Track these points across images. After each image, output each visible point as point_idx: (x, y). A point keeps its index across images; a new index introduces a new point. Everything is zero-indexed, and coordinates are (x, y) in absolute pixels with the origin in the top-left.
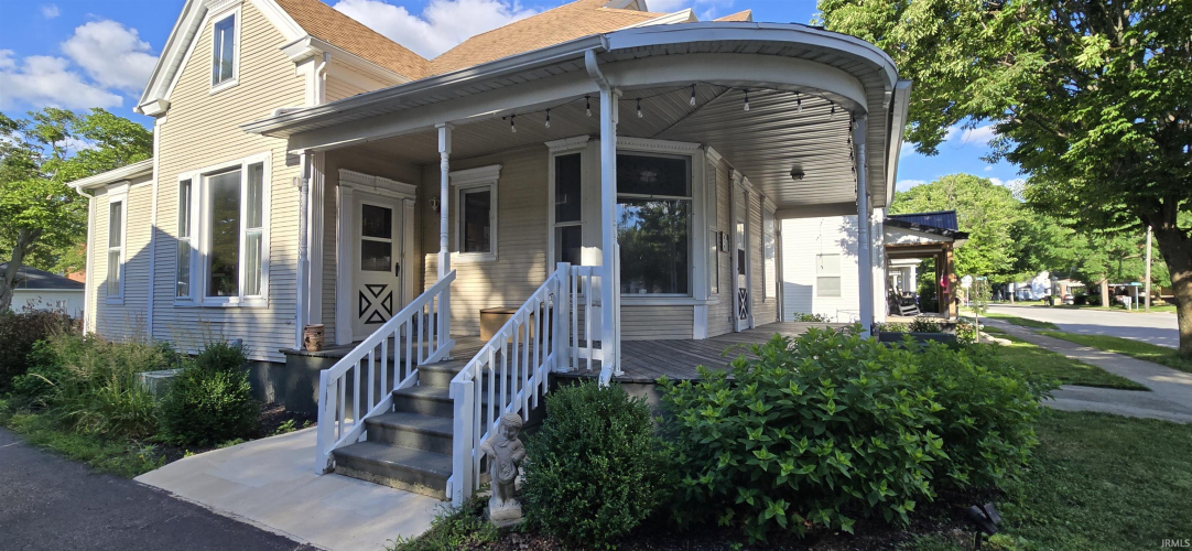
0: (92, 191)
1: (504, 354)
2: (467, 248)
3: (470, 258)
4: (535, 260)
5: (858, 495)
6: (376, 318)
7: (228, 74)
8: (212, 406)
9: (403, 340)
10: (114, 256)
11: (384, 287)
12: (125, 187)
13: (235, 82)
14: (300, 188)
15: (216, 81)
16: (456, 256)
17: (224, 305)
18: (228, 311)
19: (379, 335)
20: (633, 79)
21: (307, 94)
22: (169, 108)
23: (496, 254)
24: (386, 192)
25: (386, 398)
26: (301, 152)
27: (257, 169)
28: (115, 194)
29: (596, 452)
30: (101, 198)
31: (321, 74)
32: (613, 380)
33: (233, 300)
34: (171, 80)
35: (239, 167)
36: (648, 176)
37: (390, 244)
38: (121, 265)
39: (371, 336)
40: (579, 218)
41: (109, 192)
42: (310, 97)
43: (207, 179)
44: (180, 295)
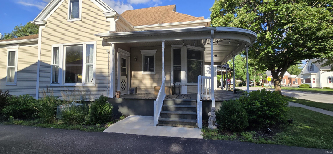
2: (145, 70)
3: (147, 73)
4: (167, 74)
6: (123, 89)
7: (76, 16)
10: (11, 69)
11: (125, 80)
12: (18, 46)
13: (80, 19)
14: (109, 53)
15: (70, 18)
16: (142, 73)
18: (76, 87)
21: (111, 27)
22: (46, 23)
23: (155, 72)
26: (112, 43)
28: (11, 48)
31: (116, 22)
33: (79, 84)
35: (83, 44)
36: (194, 55)
37: (125, 69)
38: (15, 72)
40: (180, 64)
41: (8, 47)
42: (113, 28)
43: (65, 47)
44: (53, 82)
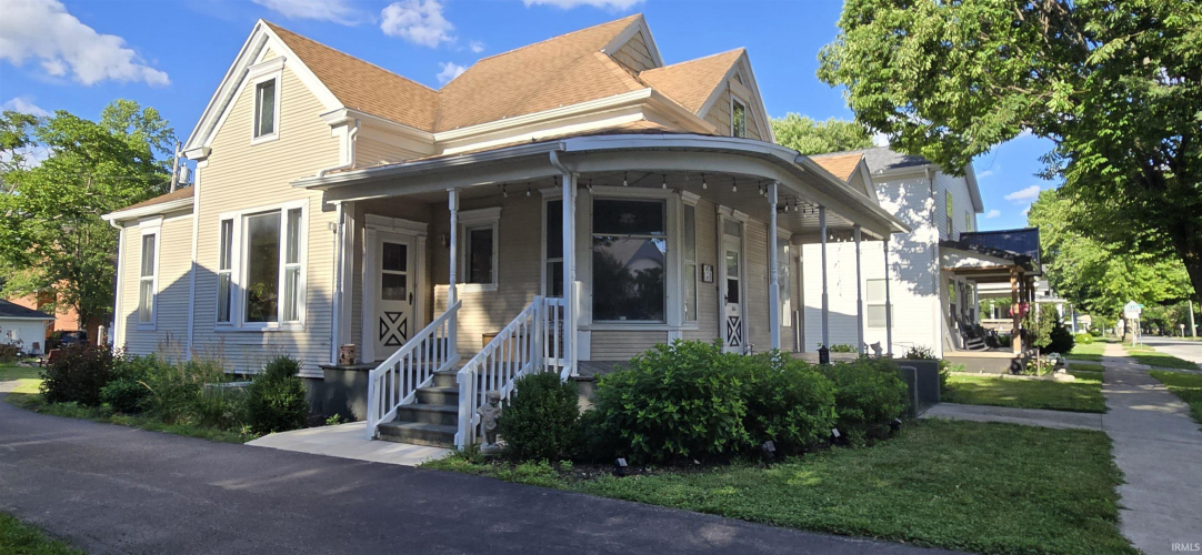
0: (123, 223)
1: (493, 357)
2: (471, 280)
3: (475, 289)
5: (687, 432)
6: (393, 341)
7: (268, 129)
8: (282, 402)
9: (415, 360)
10: (146, 284)
11: (400, 314)
12: (159, 221)
13: (276, 137)
14: (335, 232)
15: (256, 135)
16: (462, 288)
17: (263, 330)
18: (265, 334)
19: (397, 355)
20: (585, 167)
21: (341, 153)
22: (210, 153)
23: (497, 285)
24: (401, 231)
25: (411, 393)
26: (337, 203)
27: (295, 214)
28: (147, 227)
29: (538, 406)
30: (131, 230)
31: (353, 137)
32: (570, 378)
33: (272, 325)
34: (213, 129)
35: (280, 210)
36: (627, 218)
37: (404, 277)
38: (155, 294)
39: (393, 356)
41: (142, 224)
42: (344, 157)
43: (247, 218)
44: (220, 320)
